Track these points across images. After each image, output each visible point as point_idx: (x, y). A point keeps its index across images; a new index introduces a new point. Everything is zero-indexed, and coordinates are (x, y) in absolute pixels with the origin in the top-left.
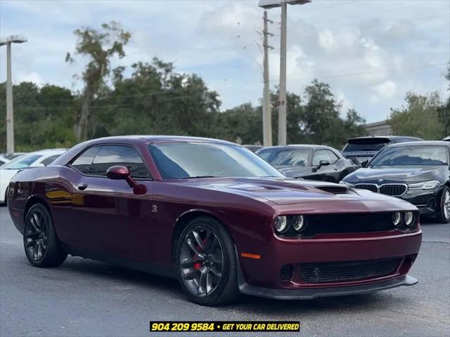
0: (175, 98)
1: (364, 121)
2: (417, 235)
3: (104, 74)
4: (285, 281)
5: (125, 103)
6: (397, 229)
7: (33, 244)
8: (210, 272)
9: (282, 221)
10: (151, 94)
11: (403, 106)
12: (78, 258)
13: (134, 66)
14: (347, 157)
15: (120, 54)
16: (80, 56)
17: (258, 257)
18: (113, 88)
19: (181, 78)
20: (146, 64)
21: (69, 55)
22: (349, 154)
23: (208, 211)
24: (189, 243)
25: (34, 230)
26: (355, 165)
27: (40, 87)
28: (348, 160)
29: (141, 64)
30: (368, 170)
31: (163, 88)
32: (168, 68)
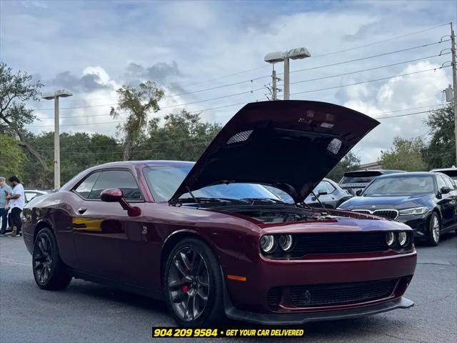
0: (200, 144)
1: (359, 161)
2: (411, 256)
3: (142, 124)
4: (274, 304)
5: (158, 148)
6: (391, 250)
7: (40, 267)
8: (197, 296)
9: (270, 240)
10: (180, 141)
11: (392, 149)
12: (80, 281)
13: (167, 118)
14: (344, 188)
15: (155, 109)
16: (122, 111)
17: (244, 279)
18: (149, 136)
19: (205, 127)
20: (176, 116)
21: (113, 109)
22: (345, 185)
23: (195, 232)
24: (177, 264)
25: (42, 254)
26: (350, 195)
27: (91, 137)
28: (344, 191)
29: (172, 116)
30: (362, 198)
31: (190, 135)
32: (194, 119)
